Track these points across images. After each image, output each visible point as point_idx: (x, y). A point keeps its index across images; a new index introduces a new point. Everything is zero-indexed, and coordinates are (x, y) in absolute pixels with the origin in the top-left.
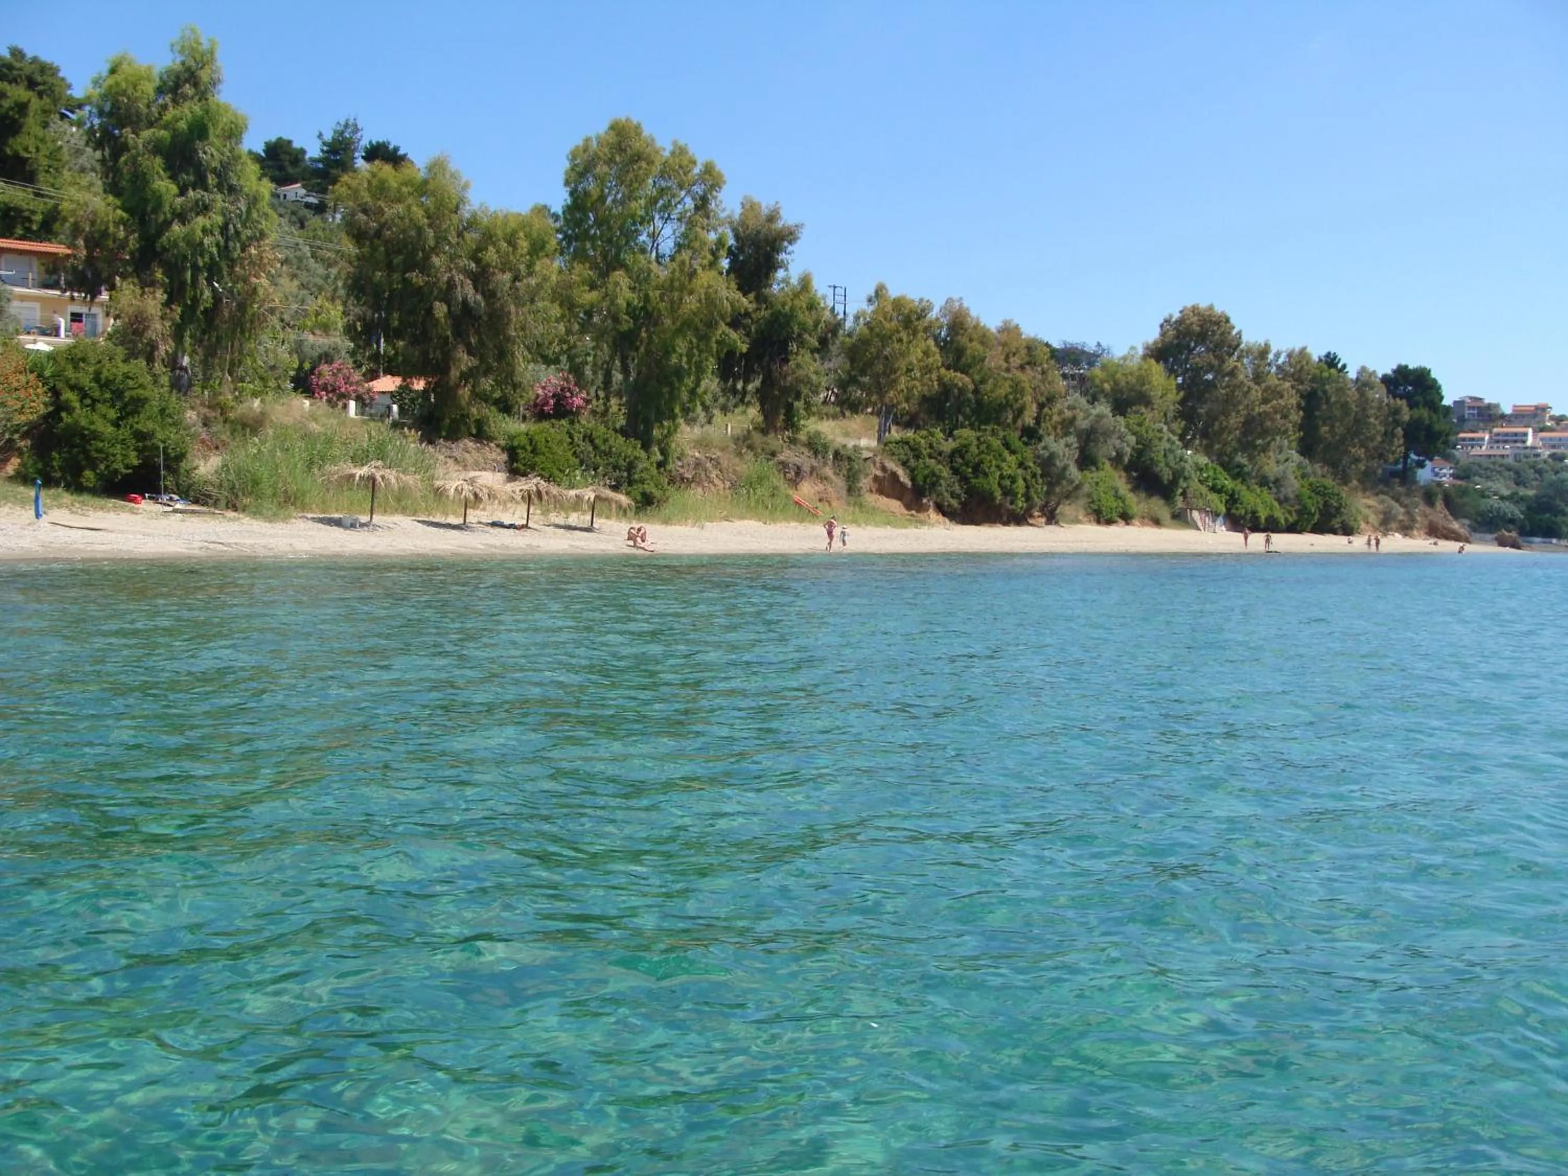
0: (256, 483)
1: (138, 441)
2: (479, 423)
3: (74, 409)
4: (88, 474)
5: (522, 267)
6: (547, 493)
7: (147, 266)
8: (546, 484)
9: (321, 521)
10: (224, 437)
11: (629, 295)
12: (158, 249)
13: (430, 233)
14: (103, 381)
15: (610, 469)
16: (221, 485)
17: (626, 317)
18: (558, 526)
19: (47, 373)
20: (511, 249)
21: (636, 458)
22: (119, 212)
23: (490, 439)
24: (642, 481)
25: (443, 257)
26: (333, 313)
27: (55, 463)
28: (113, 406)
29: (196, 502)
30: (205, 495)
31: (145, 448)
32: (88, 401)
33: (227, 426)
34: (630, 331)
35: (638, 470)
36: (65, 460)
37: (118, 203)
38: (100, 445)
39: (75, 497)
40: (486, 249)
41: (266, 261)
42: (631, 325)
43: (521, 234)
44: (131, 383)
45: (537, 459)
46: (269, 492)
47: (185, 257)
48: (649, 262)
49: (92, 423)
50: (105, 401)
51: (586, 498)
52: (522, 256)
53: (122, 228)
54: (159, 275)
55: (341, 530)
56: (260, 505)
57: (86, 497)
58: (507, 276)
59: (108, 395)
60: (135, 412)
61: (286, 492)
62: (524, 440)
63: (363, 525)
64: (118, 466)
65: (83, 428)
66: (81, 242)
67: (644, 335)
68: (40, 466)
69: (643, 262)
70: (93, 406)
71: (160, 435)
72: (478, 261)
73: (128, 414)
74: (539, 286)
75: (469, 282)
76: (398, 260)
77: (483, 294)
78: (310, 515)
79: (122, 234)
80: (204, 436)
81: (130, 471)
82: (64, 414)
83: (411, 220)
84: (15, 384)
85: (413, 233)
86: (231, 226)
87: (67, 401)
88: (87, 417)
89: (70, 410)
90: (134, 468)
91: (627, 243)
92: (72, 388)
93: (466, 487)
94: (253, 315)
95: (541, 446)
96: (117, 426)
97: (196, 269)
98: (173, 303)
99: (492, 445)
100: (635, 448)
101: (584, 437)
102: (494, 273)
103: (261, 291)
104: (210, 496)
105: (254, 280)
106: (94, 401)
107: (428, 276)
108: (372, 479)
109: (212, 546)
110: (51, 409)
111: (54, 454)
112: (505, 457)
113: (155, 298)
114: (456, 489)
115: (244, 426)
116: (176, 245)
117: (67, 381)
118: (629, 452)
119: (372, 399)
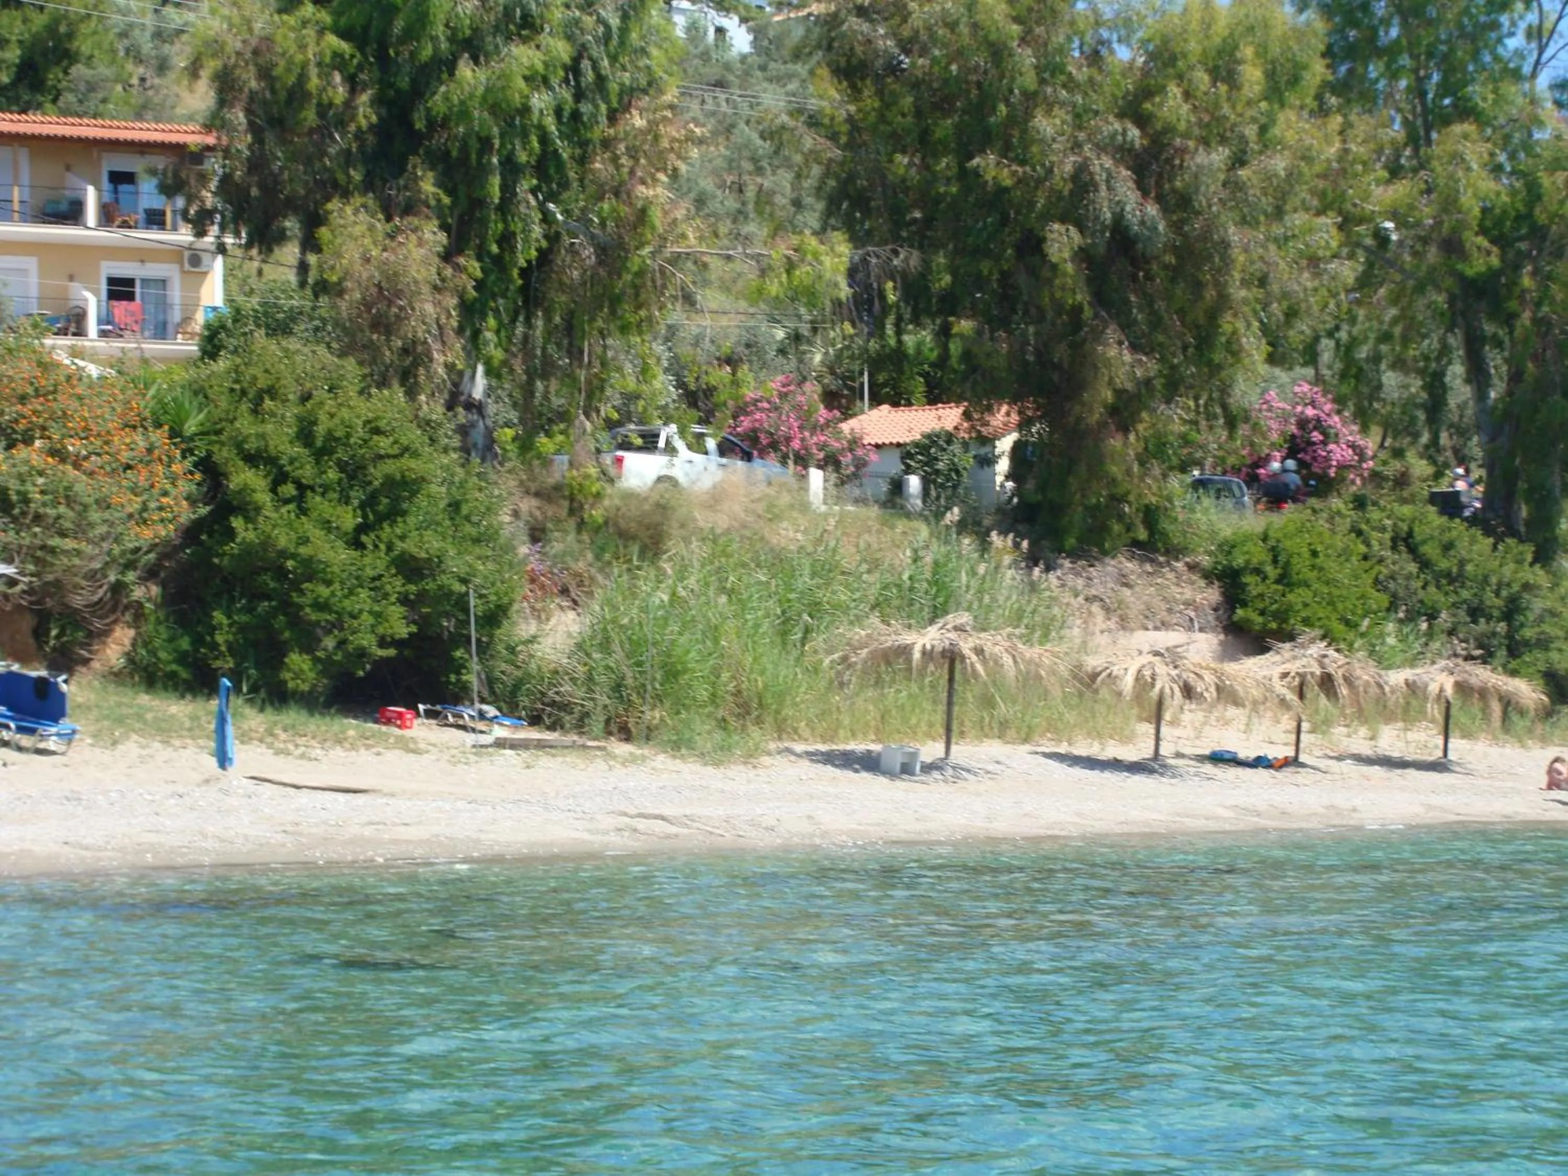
0: (672, 673)
1: (409, 580)
2: (1150, 516)
3: (258, 509)
4: (297, 660)
5: (1251, 131)
6: (1348, 680)
7: (399, 168)
8: (1341, 659)
9: (829, 758)
10: (581, 566)
11: (1487, 185)
12: (420, 125)
13: (1026, 58)
14: (319, 443)
15: (1463, 615)
16: (590, 678)
17: (1482, 241)
18: (1360, 759)
19: (191, 427)
20: (1223, 88)
21: (1527, 587)
22: (332, 40)
23: (1174, 552)
24: (1544, 644)
25: (1061, 115)
26: (827, 261)
27: (219, 638)
28: (345, 500)
29: (535, 720)
30: (553, 704)
31: (422, 596)
32: (289, 490)
33: (585, 537)
34: (1494, 275)
35: (1531, 617)
36: (243, 629)
37: (326, 17)
38: (324, 591)
39: (270, 716)
40: (1162, 90)
41: (665, 144)
42: (1495, 261)
43: (1248, 52)
44: (383, 444)
45: (1290, 597)
46: (703, 694)
47: (485, 143)
48: (1534, 101)
49: (304, 541)
50: (326, 489)
51: (1433, 688)
52: (1249, 103)
53: (338, 78)
54: (428, 186)
55: (882, 780)
56: (687, 724)
57: (293, 715)
58: (1219, 156)
59: (333, 475)
60: (395, 514)
61: (738, 693)
62: (1259, 554)
63: (928, 768)
64: (367, 640)
65: (284, 554)
66: (239, 117)
67: (1527, 282)
68: (185, 644)
69: (1520, 101)
70: (300, 500)
71: (455, 564)
72: (1142, 121)
73: (381, 518)
74: (1292, 176)
75: (1125, 173)
76: (945, 127)
77: (1160, 199)
78: (799, 748)
79: (339, 92)
80: (534, 564)
81: (391, 652)
82: (237, 523)
83: (975, 26)
84: (125, 456)
85: (980, 60)
86: (586, 64)
87: (245, 489)
88: (290, 525)
89: (249, 511)
90: (399, 644)
91: (1475, 55)
92: (252, 459)
93: (1162, 669)
94: (640, 273)
95: (1301, 567)
96: (356, 544)
97: (511, 168)
98: (460, 252)
99: (1179, 565)
100: (1519, 562)
101: (1394, 540)
102: (1183, 151)
103: (656, 216)
104: (565, 707)
105: (641, 190)
106: (302, 488)
107: (1022, 163)
108: (952, 657)
109: (642, 824)
110: (204, 510)
111: (219, 616)
112: (1213, 595)
113: (421, 243)
114: (1139, 677)
115: (625, 536)
116: (464, 114)
117: (239, 446)
118: (1508, 571)
119: (860, 464)
